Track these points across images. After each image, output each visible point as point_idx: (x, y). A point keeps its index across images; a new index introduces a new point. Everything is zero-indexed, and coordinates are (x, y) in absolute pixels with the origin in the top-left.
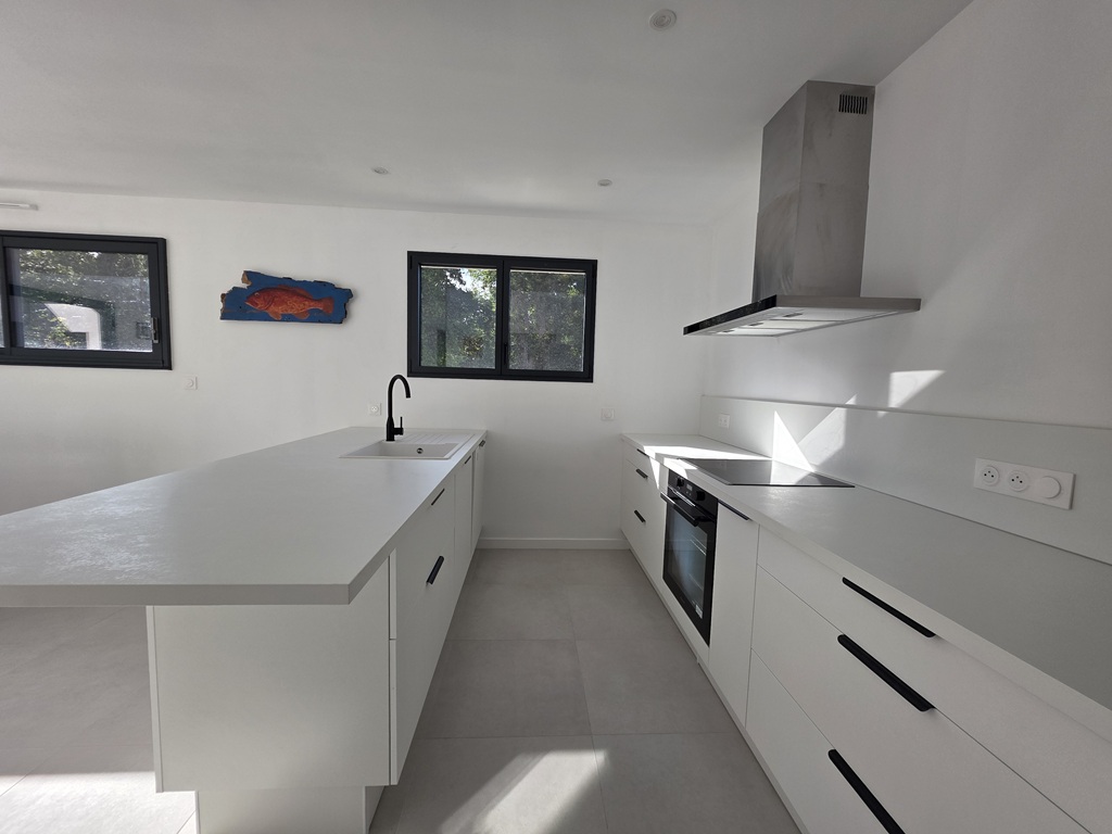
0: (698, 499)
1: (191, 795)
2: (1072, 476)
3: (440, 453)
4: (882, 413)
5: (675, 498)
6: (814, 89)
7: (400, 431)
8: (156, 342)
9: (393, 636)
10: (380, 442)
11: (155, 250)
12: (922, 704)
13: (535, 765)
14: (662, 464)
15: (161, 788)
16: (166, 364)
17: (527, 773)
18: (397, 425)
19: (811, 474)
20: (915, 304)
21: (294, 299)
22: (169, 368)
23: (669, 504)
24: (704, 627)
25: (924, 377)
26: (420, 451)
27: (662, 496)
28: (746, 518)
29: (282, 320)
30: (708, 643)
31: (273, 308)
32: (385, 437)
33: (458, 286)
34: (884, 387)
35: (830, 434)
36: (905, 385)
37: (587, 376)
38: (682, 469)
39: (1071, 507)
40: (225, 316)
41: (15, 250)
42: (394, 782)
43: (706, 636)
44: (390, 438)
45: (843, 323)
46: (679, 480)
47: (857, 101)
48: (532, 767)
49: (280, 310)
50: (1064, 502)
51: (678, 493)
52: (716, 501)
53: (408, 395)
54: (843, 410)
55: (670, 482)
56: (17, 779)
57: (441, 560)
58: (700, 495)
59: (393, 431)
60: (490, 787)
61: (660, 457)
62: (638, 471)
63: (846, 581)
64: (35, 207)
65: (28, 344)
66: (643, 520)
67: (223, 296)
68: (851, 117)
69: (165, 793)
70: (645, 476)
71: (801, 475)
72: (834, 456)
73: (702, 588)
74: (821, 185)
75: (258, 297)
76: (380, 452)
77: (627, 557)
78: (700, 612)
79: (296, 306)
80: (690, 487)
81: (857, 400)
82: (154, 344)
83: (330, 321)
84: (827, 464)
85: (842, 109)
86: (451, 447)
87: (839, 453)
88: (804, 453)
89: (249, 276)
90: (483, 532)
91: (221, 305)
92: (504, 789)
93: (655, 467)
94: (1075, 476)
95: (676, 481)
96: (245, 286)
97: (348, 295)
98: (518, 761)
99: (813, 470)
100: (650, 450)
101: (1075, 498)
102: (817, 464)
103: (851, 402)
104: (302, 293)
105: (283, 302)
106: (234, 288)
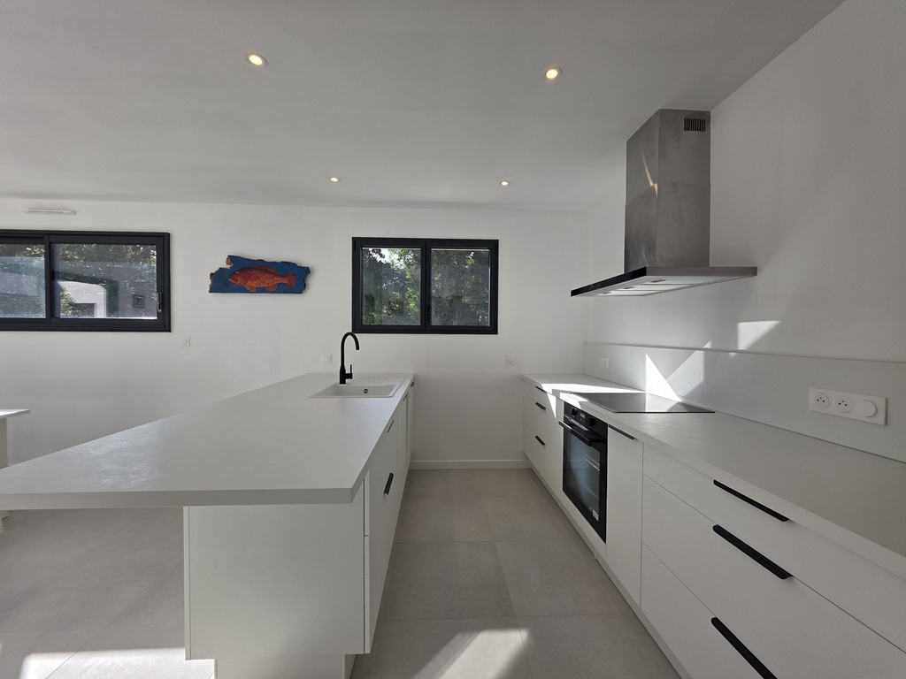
0: (591, 425)
1: (212, 662)
2: (884, 400)
3: (384, 392)
4: (733, 354)
5: (571, 425)
6: (665, 115)
7: (350, 376)
8: (160, 311)
9: (367, 533)
10: (335, 385)
11: (161, 242)
12: (782, 574)
13: (472, 641)
14: (558, 398)
15: (190, 657)
16: (167, 328)
17: (467, 647)
18: (348, 371)
19: (679, 404)
20: (753, 271)
21: (266, 275)
22: (169, 331)
23: (565, 429)
24: (600, 527)
25: (764, 326)
26: (366, 391)
27: (560, 423)
28: (632, 438)
29: (256, 292)
30: (605, 540)
31: (249, 283)
32: (338, 380)
33: (379, 259)
34: (733, 334)
35: (693, 370)
36: (750, 333)
37: (492, 329)
38: (576, 402)
39: (886, 423)
40: (212, 290)
41: (57, 245)
42: (368, 651)
43: (603, 536)
44: (342, 381)
45: (697, 285)
46: (573, 410)
47: (698, 123)
48: (470, 643)
49: (254, 284)
50: (880, 419)
51: (572, 421)
52: (605, 425)
53: (358, 348)
54: (701, 353)
55: (566, 412)
56: (70, 654)
57: (391, 475)
58: (592, 421)
59: (344, 376)
60: (439, 658)
61: (556, 393)
62: (537, 404)
63: (716, 483)
64: (74, 213)
65: (63, 315)
66: (543, 444)
67: (212, 275)
68: (693, 134)
69: (192, 661)
70: (543, 408)
71: (671, 405)
72: (696, 389)
73: (597, 497)
74: (674, 184)
75: (239, 275)
76: (335, 392)
77: (531, 474)
78: (596, 516)
79: (267, 281)
80: (583, 416)
81: (712, 345)
82: (158, 313)
83: (293, 292)
84: (692, 394)
85: (686, 128)
86: (391, 387)
87: (701, 385)
88: (672, 387)
89: (232, 259)
90: (413, 456)
91: (210, 282)
92: (450, 660)
93: (552, 400)
94: (887, 400)
95: (570, 410)
96: (228, 267)
97: (306, 271)
98: (458, 638)
99: (680, 400)
100: (547, 387)
101: (889, 416)
102: (683, 395)
103: (708, 346)
104: (272, 271)
105: (258, 278)
106: (220, 269)
